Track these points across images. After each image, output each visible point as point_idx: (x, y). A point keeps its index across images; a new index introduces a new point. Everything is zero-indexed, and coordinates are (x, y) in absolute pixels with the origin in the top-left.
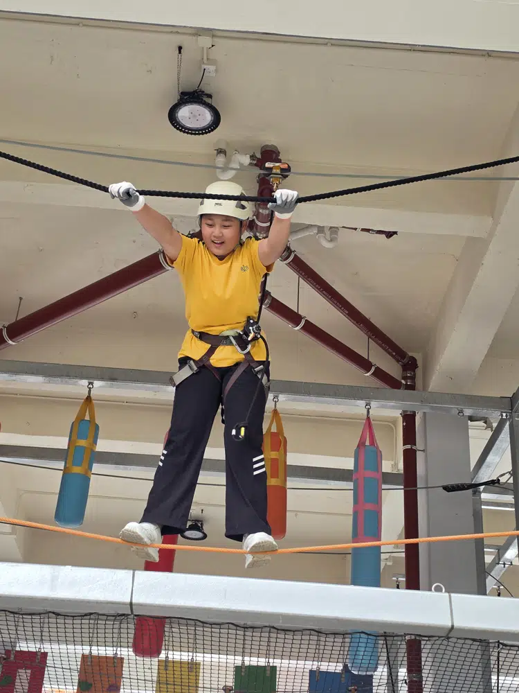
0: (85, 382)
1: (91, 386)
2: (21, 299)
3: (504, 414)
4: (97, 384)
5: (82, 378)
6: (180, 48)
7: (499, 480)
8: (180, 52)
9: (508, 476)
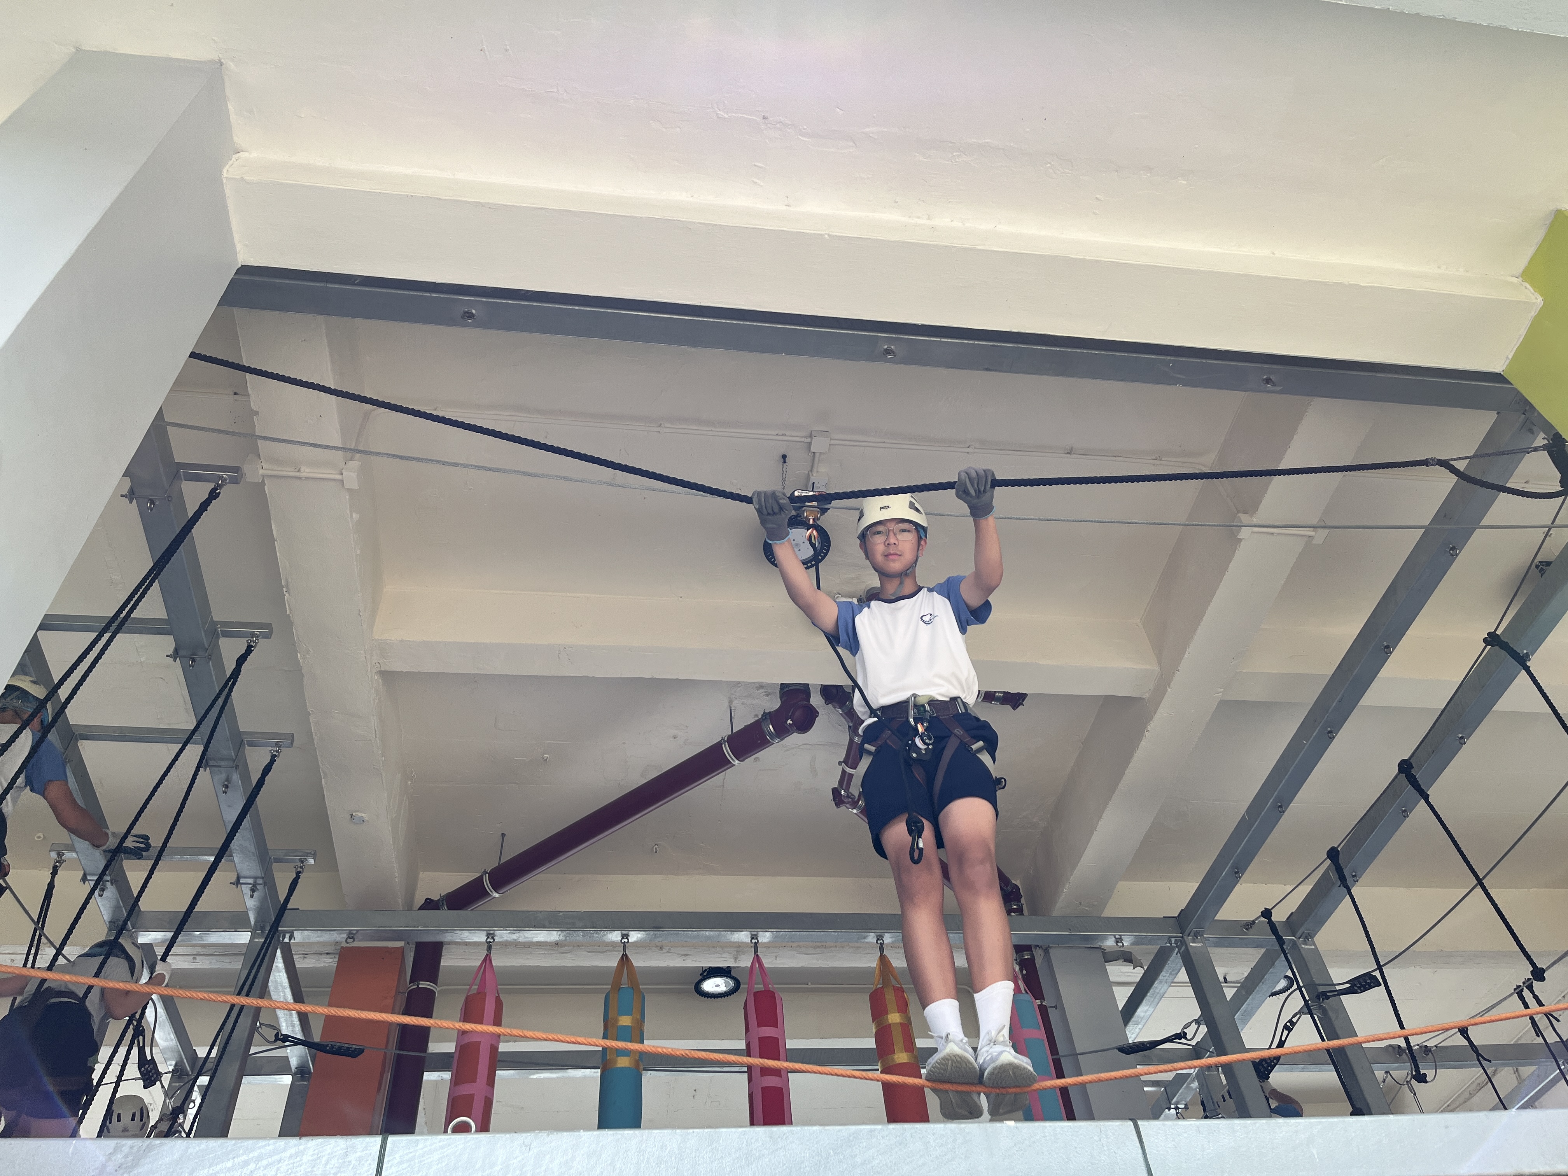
0: (615, 936)
1: (626, 940)
2: (503, 835)
3: (1173, 940)
4: (635, 936)
5: (613, 928)
6: (784, 457)
7: (1185, 1034)
8: (785, 462)
9: (1194, 1026)
